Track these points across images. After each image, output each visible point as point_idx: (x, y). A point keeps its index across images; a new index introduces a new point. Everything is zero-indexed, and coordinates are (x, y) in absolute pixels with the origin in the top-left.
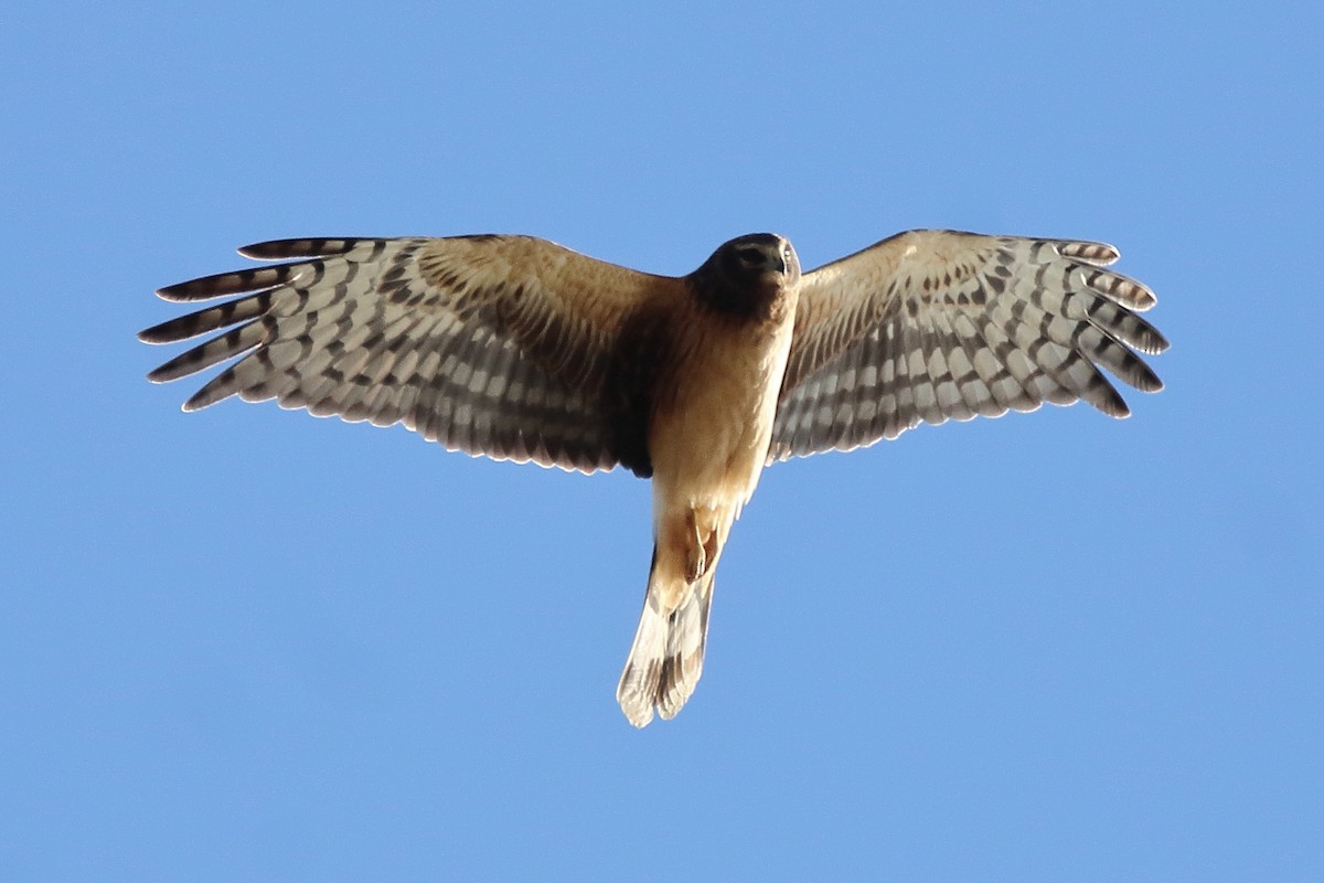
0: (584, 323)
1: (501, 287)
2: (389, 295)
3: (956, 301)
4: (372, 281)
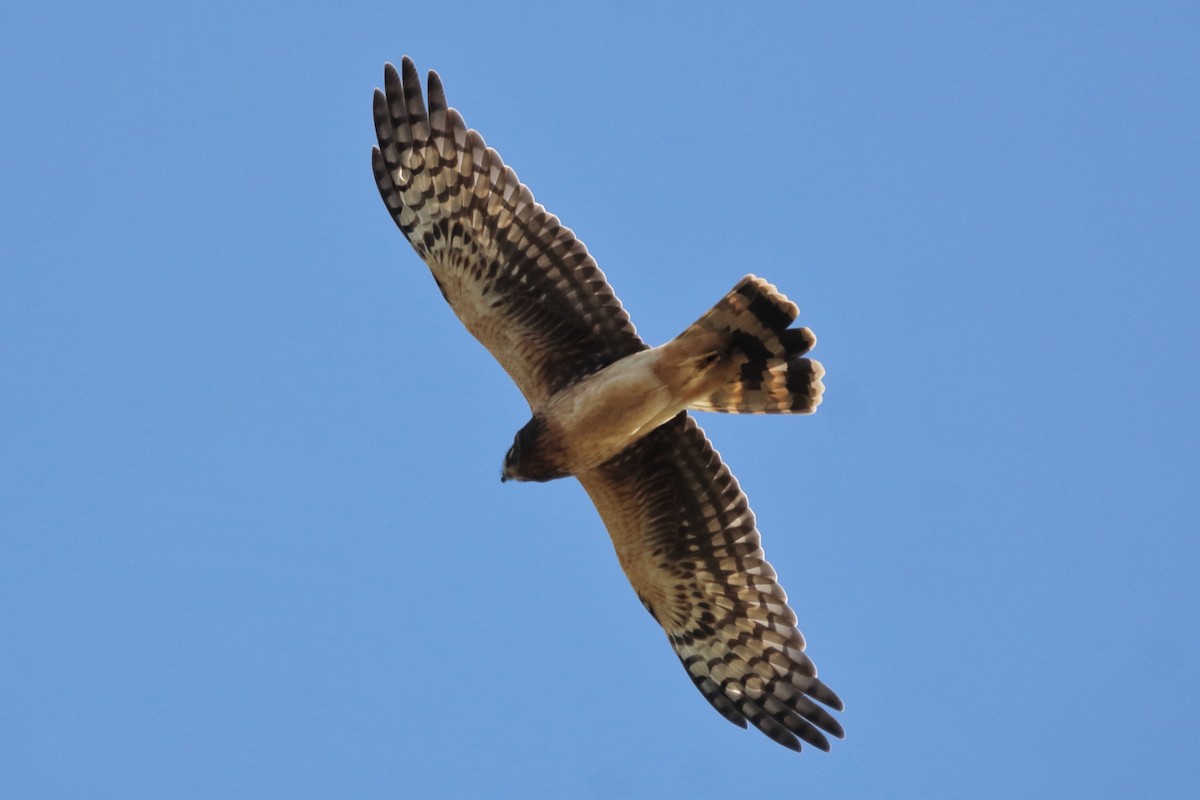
0: (641, 501)
1: (664, 566)
2: (713, 626)
3: (471, 242)
4: (711, 645)
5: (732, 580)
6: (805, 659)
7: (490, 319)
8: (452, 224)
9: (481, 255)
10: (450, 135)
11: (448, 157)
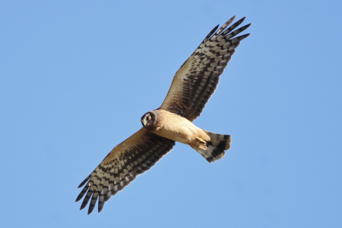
5: (125, 170)
6: (109, 197)
7: (180, 81)
8: (204, 56)
9: (197, 67)
10: (231, 45)
11: (224, 47)
